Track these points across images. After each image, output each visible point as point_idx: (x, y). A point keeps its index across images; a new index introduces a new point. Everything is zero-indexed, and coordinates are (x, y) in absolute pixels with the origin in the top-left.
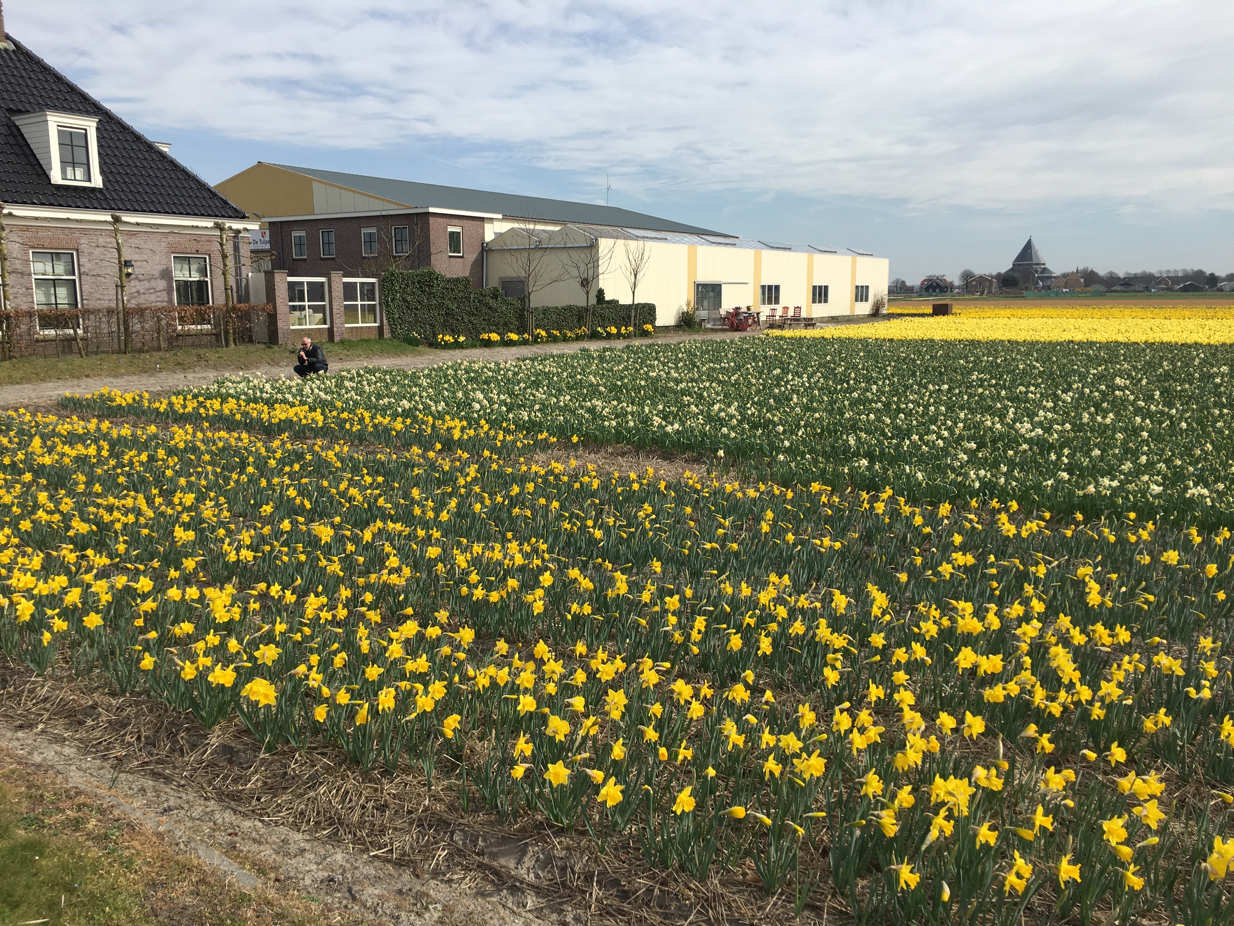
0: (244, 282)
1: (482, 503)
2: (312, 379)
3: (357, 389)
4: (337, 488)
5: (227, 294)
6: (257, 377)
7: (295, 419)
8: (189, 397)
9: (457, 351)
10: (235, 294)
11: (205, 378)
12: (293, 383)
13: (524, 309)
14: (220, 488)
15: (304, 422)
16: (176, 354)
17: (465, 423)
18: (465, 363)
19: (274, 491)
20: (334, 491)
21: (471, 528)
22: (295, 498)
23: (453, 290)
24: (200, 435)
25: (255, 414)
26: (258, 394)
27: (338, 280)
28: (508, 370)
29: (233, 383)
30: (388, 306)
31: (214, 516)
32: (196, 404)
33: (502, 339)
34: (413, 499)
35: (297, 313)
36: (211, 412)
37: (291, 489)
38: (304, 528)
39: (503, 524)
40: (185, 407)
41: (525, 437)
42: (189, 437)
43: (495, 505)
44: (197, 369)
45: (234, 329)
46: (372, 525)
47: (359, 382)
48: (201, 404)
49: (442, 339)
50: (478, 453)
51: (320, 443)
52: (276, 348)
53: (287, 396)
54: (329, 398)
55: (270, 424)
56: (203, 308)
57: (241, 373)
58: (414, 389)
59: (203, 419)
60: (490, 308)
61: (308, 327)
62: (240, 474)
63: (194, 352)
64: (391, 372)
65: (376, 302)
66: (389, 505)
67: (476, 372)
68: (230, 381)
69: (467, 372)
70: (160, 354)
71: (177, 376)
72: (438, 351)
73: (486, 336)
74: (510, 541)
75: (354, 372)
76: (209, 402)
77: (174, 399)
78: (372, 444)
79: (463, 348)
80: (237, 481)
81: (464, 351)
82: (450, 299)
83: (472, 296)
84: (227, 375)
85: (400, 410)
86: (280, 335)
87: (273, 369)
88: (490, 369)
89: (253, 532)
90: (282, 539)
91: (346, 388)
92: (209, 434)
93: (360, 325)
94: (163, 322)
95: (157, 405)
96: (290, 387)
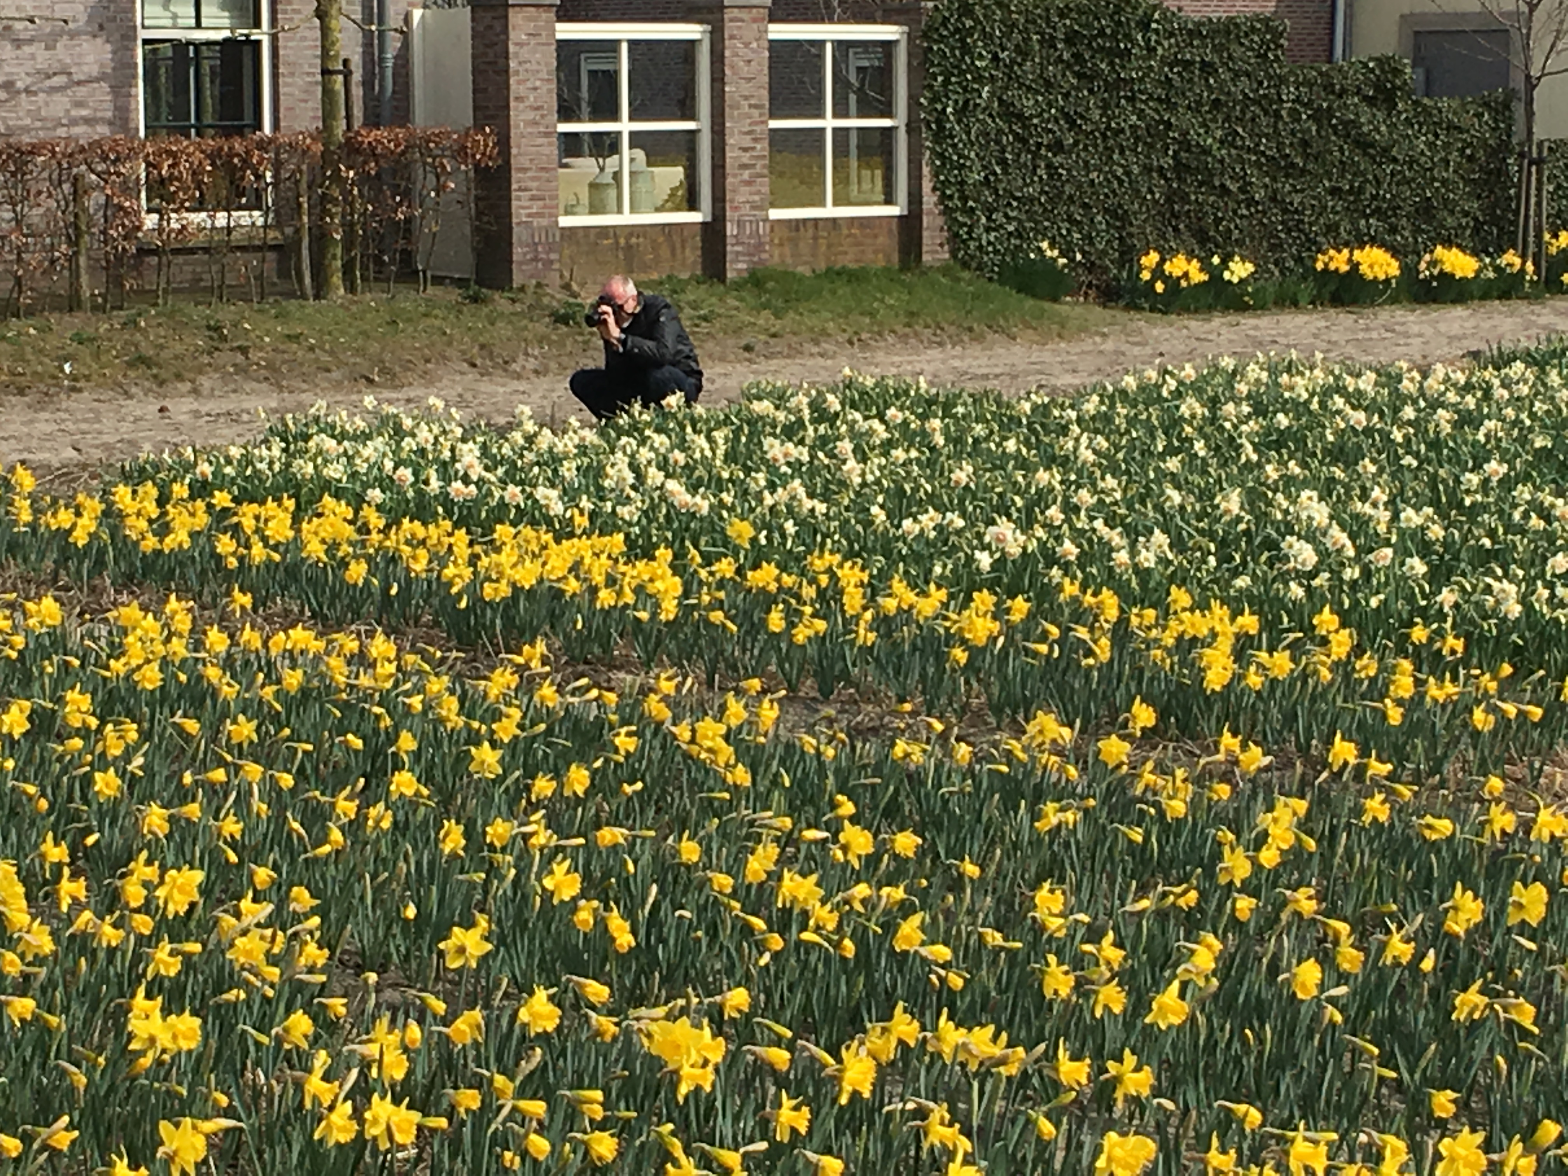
0: (394, 43)
1: (1327, 960)
2: (635, 429)
3: (813, 470)
4: (736, 868)
5: (328, 93)
6: (428, 416)
7: (572, 586)
8: (180, 490)
9: (1217, 321)
10: (357, 92)
11: (233, 418)
12: (567, 444)
13: (1505, 147)
14: (290, 850)
15: (606, 598)
16: (131, 323)
17: (1249, 622)
18: (1253, 372)
19: (493, 870)
20: (723, 881)
21: (1278, 1064)
22: (572, 906)
23: (1207, 68)
24: (217, 640)
25: (419, 566)
26: (435, 484)
27: (749, 31)
28: (1436, 404)
29: (341, 437)
30: (941, 135)
31: (272, 960)
32: (202, 520)
33: (1409, 271)
34: (1038, 928)
35: (586, 165)
36: (258, 552)
37: (560, 868)
38: (607, 1025)
39: (1414, 1053)
40: (162, 528)
41: (1507, 688)
42: (179, 648)
43: (1383, 975)
44: (206, 382)
45: (349, 227)
46: (874, 1028)
47: (823, 442)
48: (220, 516)
49: (1158, 272)
50: (1304, 750)
51: (667, 687)
52: (501, 301)
53: (542, 493)
54: (702, 504)
55: (477, 600)
56: (238, 145)
57: (369, 401)
58: (1043, 477)
59: (229, 576)
60: (1363, 144)
61: (627, 218)
62: (367, 799)
63: (198, 313)
64: (947, 408)
65: (897, 121)
66: (943, 952)
67: (1298, 408)
68: (330, 430)
69: (1260, 410)
70: (77, 320)
71: (132, 407)
72: (1139, 321)
73: (1339, 261)
74: (1443, 1127)
75: (802, 401)
76: (249, 510)
77: (122, 494)
78: (872, 696)
79: (1242, 308)
80: (354, 828)
81: (1248, 322)
82: (1195, 108)
83: (1289, 93)
84: (321, 405)
85: (984, 560)
86: (518, 252)
87: (485, 386)
88: (1356, 400)
89: (414, 1032)
90: (526, 1067)
91: (772, 468)
92: (250, 637)
93: (830, 211)
94: (94, 201)
95: (65, 518)
96: (554, 460)
